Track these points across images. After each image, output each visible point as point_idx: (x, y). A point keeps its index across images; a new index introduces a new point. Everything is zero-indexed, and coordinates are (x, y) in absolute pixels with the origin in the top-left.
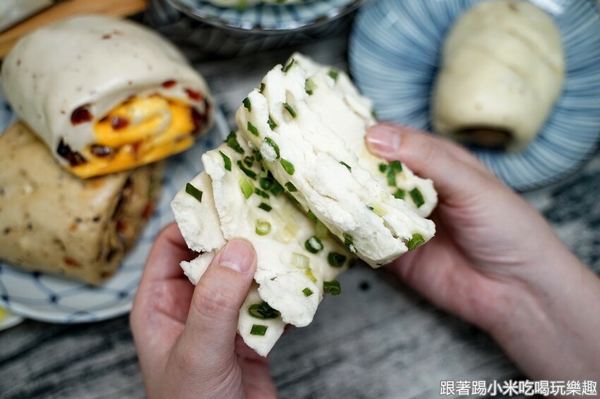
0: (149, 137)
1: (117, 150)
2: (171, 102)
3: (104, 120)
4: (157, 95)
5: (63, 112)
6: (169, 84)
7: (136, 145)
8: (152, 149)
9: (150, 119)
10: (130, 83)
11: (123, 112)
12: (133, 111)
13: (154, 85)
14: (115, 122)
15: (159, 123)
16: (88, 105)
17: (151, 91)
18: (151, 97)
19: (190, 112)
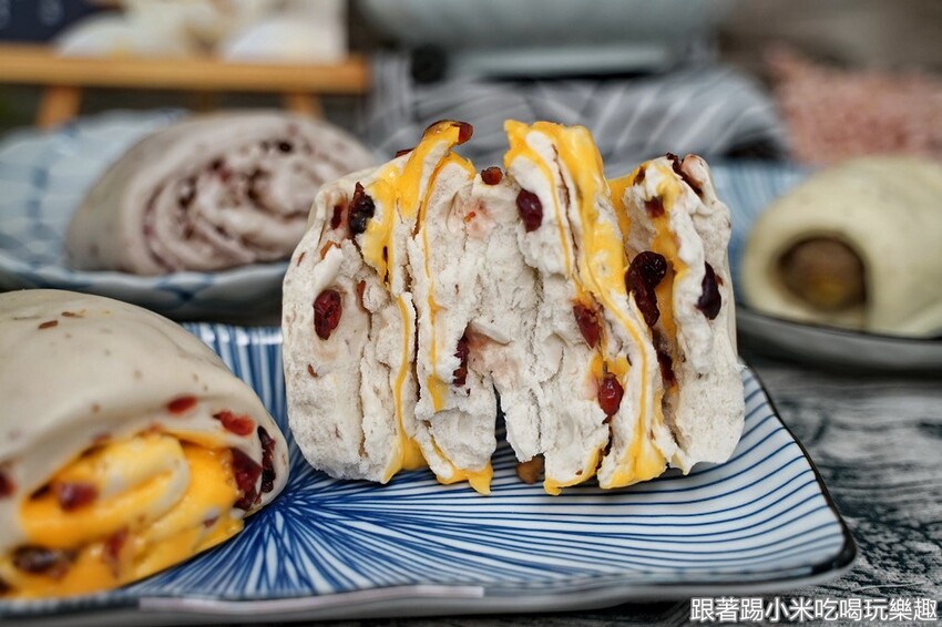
0: (143, 522)
1: (73, 554)
2: (186, 444)
3: (41, 493)
4: (155, 429)
6: (180, 405)
7: (114, 542)
8: (151, 546)
9: (144, 481)
10: (96, 408)
11: (84, 473)
12: (105, 467)
13: (149, 410)
14: (67, 495)
15: (162, 489)
17: (144, 424)
18: (142, 435)
19: (227, 457)
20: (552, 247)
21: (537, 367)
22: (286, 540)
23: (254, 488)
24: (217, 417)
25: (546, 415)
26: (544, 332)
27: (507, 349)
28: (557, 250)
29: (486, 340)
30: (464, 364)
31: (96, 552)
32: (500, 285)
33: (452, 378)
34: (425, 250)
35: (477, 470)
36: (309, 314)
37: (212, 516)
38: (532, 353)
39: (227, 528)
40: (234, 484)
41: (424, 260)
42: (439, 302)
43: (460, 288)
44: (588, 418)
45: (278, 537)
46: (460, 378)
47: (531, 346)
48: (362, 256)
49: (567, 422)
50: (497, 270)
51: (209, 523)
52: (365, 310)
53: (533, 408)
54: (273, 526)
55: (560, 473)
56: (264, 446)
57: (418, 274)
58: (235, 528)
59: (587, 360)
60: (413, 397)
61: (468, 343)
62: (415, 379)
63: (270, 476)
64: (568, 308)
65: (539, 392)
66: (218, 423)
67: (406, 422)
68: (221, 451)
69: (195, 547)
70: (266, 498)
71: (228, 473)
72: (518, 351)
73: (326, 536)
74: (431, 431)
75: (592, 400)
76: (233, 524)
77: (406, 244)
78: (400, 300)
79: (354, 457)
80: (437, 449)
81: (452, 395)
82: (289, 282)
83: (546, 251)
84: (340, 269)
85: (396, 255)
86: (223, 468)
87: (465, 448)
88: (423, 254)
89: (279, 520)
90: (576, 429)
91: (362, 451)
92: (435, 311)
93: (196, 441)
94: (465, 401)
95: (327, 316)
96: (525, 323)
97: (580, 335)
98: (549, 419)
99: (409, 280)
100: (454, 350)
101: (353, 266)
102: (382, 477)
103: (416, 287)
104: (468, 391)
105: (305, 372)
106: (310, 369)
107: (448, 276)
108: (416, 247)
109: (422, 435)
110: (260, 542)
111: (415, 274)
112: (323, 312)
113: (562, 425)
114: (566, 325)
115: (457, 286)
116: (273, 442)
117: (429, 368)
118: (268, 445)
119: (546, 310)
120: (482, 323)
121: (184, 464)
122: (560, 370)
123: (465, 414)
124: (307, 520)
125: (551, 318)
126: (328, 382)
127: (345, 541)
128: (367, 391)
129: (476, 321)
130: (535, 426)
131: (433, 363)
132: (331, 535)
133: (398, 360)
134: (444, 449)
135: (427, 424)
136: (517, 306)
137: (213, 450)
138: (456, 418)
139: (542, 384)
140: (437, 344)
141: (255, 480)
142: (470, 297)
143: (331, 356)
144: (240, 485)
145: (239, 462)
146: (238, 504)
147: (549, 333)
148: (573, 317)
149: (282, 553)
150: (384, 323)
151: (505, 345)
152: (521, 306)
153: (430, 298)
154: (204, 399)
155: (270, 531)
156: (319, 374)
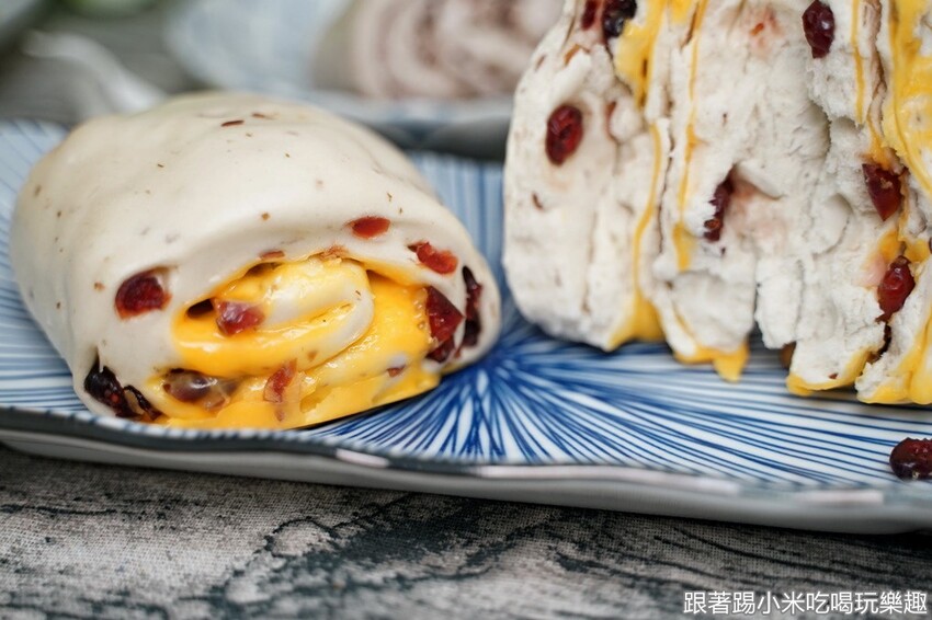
0: (315, 360)
1: (232, 386)
2: (374, 276)
3: (201, 309)
4: (334, 252)
5: (98, 286)
6: (368, 227)
7: (280, 378)
8: (324, 388)
9: (318, 311)
11: (250, 292)
13: (330, 228)
14: (229, 315)
15: (339, 325)
16: (163, 270)
17: (324, 245)
18: (320, 256)
19: (423, 297)
20: (841, 82)
21: (812, 234)
22: (486, 405)
23: (451, 338)
24: (413, 248)
25: (811, 296)
26: (826, 192)
27: (776, 205)
28: (847, 87)
29: (753, 190)
30: (720, 215)
31: (258, 387)
32: (778, 120)
33: (702, 230)
34: (694, 66)
35: (727, 351)
36: (540, 131)
37: (398, 364)
38: (808, 212)
39: (417, 382)
40: (427, 327)
41: (689, 78)
42: (699, 134)
43: (730, 118)
44: (857, 312)
45: (477, 399)
46: (714, 231)
47: (809, 205)
48: (614, 67)
49: (832, 310)
50: (777, 100)
51: (395, 371)
52: (613, 138)
53: (798, 284)
54: (474, 387)
55: (810, 371)
56: (469, 291)
57: (681, 98)
58: (428, 383)
59: (876, 235)
60: (655, 249)
61: (730, 189)
62: (659, 228)
63: (474, 327)
64: (857, 164)
65: (809, 264)
66: (414, 255)
67: (644, 280)
68: (416, 289)
69: (375, 399)
70: (468, 355)
71: (420, 316)
72: (789, 209)
73: (534, 406)
74: (674, 295)
75: (868, 288)
76: (426, 377)
77: (670, 58)
78: (654, 126)
79: (573, 311)
80: (680, 319)
81: (701, 252)
82: (523, 91)
83: (832, 85)
84: (586, 80)
85: (656, 69)
86: (417, 310)
87: (713, 321)
88: (689, 72)
89: (482, 381)
90: (840, 320)
91: (585, 308)
92: (694, 144)
93: (387, 273)
94: (718, 261)
95: (562, 135)
96: (807, 175)
97: (869, 202)
98: (813, 301)
99: (670, 105)
100: (710, 194)
101: (603, 80)
102: (606, 341)
103: (675, 112)
104: (723, 250)
105: (528, 201)
106: (535, 199)
107: (715, 103)
108: (681, 62)
109: (661, 299)
110: (456, 403)
111: (677, 97)
112: (557, 130)
113: (826, 312)
114: (853, 187)
115: (725, 116)
116: (480, 287)
117: (676, 216)
118: (473, 290)
119: (831, 163)
120: (752, 169)
121: (367, 296)
122: (840, 241)
123: (717, 279)
124: (515, 384)
125: (836, 174)
126: (555, 218)
127: (555, 412)
128: (602, 237)
129: (744, 164)
130: (795, 306)
131: (681, 208)
132: (539, 404)
133: (641, 201)
134: (687, 318)
135: (670, 285)
136: (797, 150)
137: (407, 288)
138: (705, 283)
139: (815, 256)
140: (690, 185)
141: (454, 328)
142: (740, 131)
143: (563, 187)
144: (434, 332)
145: (436, 304)
146: (433, 355)
147: (831, 193)
148: (862, 177)
149: (479, 417)
150: (633, 155)
151: (776, 199)
152: (803, 151)
153: (690, 128)
154: (398, 224)
155: (470, 393)
156: (545, 205)
